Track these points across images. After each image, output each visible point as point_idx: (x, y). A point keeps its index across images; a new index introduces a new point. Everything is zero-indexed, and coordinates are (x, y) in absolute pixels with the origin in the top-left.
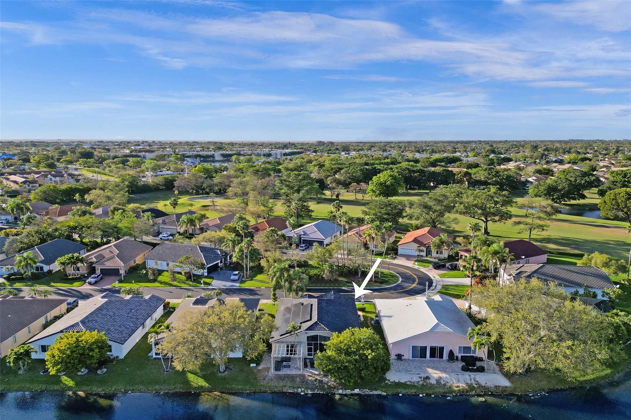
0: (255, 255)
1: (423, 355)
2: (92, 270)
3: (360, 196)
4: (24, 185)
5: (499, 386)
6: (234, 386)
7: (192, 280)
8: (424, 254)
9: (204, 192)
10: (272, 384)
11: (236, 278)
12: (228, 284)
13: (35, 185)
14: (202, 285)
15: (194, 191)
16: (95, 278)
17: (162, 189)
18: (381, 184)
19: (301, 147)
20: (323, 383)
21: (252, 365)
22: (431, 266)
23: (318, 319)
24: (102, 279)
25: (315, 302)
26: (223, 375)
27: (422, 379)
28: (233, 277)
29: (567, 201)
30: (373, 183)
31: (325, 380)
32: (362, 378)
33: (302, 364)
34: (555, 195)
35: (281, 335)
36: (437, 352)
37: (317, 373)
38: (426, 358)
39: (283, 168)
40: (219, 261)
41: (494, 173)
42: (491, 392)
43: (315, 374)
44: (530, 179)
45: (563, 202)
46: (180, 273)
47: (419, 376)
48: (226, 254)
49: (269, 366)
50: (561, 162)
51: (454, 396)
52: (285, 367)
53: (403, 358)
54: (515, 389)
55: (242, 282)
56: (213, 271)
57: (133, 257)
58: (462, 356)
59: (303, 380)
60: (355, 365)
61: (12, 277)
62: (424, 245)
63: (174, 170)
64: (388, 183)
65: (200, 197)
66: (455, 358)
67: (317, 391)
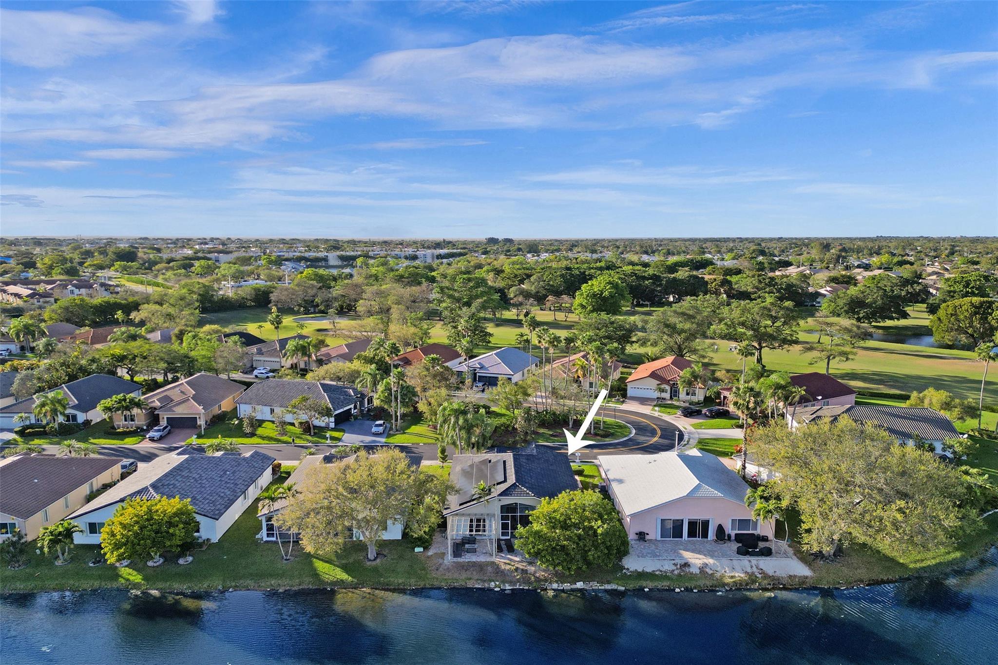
0: (408, 395)
1: (677, 533)
2: (154, 420)
3: (560, 316)
4: (32, 300)
5: (795, 576)
6: (392, 580)
7: (312, 434)
8: (667, 395)
9: (317, 311)
10: (449, 575)
11: (381, 429)
12: (368, 439)
13: (48, 299)
14: (329, 441)
15: (302, 309)
16: (159, 431)
17: (250, 307)
18: (594, 295)
19: (462, 246)
20: (527, 574)
21: (417, 550)
22: (679, 412)
23: (517, 480)
24: (169, 433)
25: (509, 457)
26: (374, 563)
27: (679, 567)
28: (374, 429)
29: (879, 322)
30: (582, 294)
31: (532, 569)
32: (588, 564)
33: (495, 545)
34: (862, 312)
35: (461, 505)
36: (698, 529)
37: (517, 559)
38: (681, 537)
39: (438, 276)
40: (352, 406)
41: (767, 281)
42: (782, 584)
43: (515, 561)
44: (823, 291)
45: (873, 324)
46: (293, 424)
47: (673, 562)
48: (363, 396)
49: (443, 551)
50: (867, 267)
51: (727, 590)
52: (468, 551)
53: (647, 537)
54: (820, 580)
55: (389, 436)
56: (343, 420)
57: (217, 401)
58: (736, 534)
59: (498, 571)
60: (578, 544)
61: (28, 431)
62: (667, 382)
63: (266, 279)
64: (606, 294)
65: (312, 317)
66: (726, 538)
67: (520, 585)
